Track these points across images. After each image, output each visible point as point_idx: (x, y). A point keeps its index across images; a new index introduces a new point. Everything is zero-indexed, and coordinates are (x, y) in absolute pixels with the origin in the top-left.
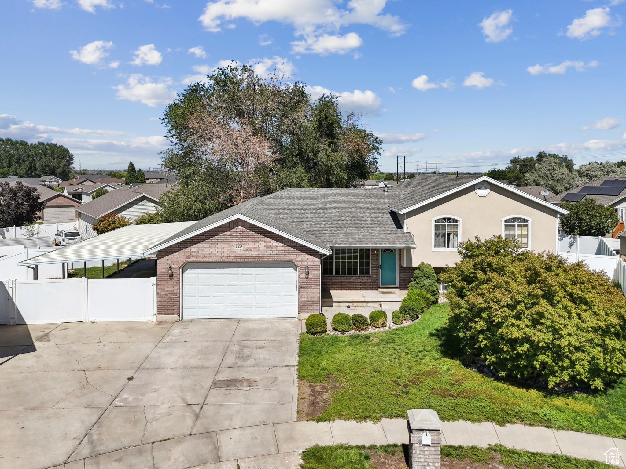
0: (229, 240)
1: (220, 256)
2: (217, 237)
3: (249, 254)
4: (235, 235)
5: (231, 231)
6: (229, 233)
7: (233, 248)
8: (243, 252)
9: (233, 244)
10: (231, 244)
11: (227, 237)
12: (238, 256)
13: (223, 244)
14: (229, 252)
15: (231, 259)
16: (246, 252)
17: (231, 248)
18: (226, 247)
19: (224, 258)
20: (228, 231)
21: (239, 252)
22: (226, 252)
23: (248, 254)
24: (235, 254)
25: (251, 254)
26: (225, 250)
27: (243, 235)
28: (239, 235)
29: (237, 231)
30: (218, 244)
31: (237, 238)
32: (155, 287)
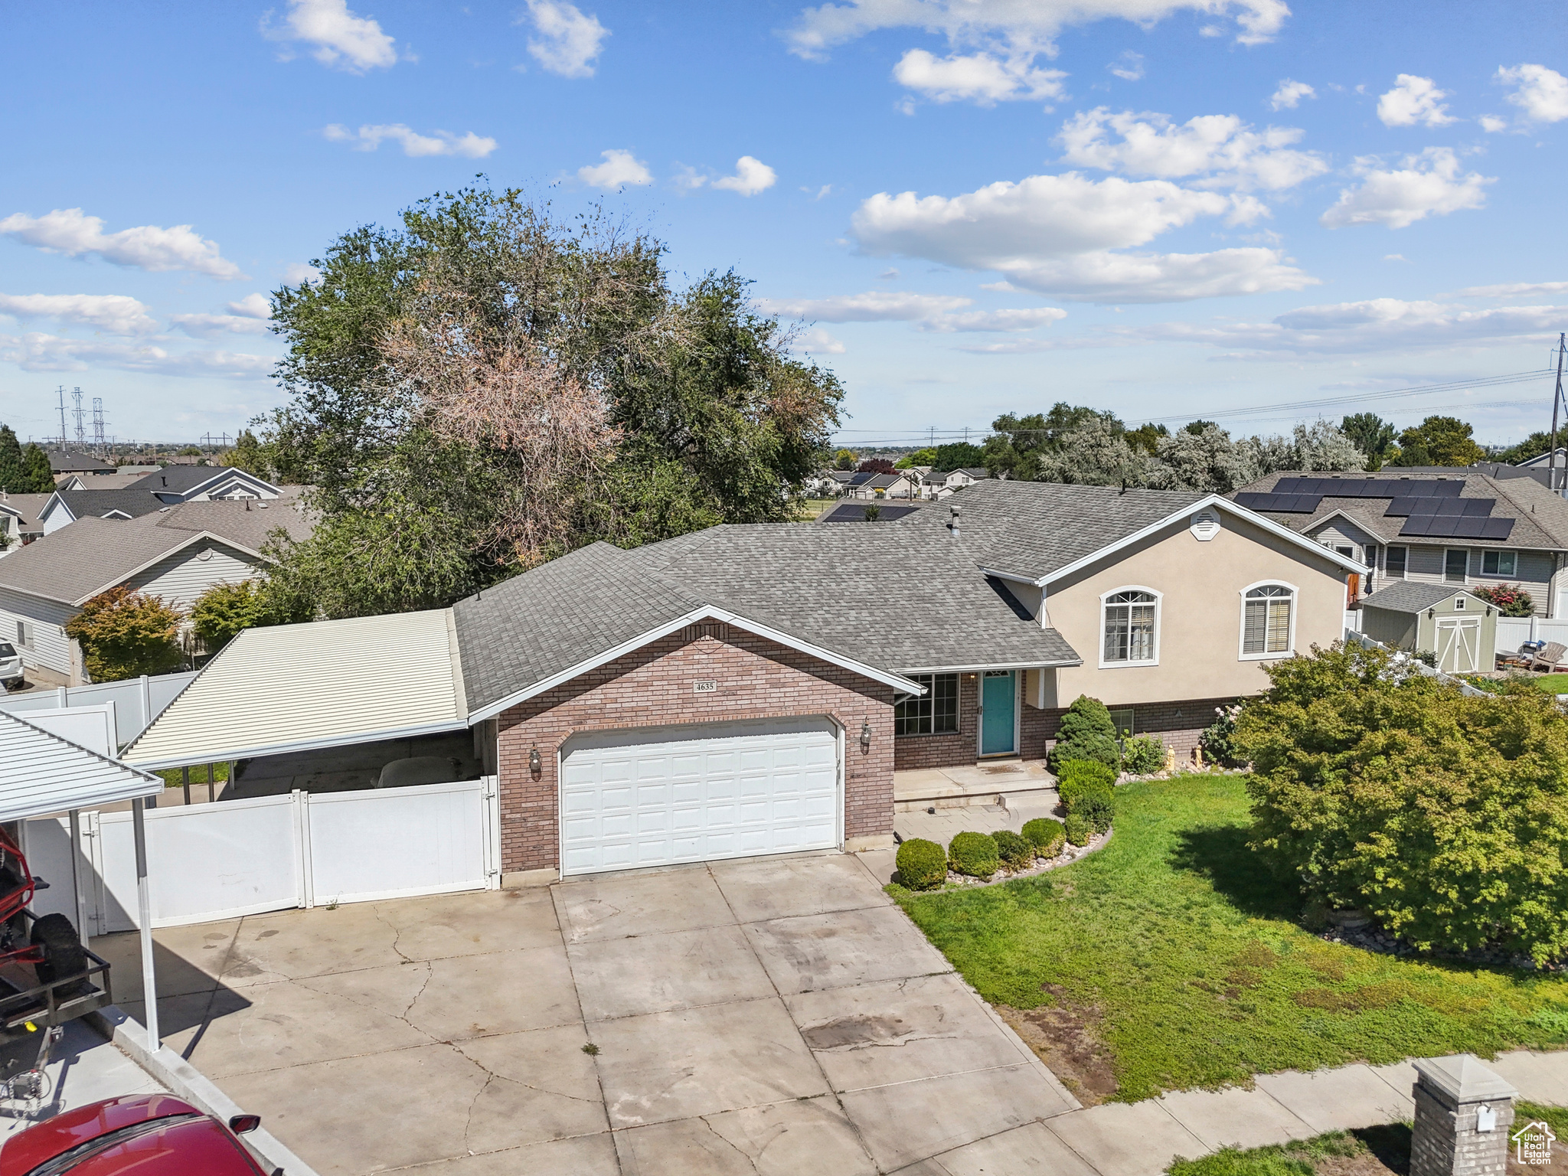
0: (680, 672)
1: (659, 712)
2: (650, 664)
3: (730, 704)
4: (696, 657)
5: (686, 648)
6: (679, 653)
7: (690, 691)
8: (715, 699)
9: (690, 681)
10: (685, 681)
11: (677, 663)
12: (702, 709)
13: (666, 683)
14: (680, 701)
15: (686, 717)
16: (723, 698)
17: (686, 691)
18: (674, 690)
19: (669, 717)
20: (677, 648)
21: (705, 700)
22: (675, 702)
23: (728, 703)
24: (695, 705)
25: (733, 703)
26: (670, 697)
27: (715, 656)
28: (705, 656)
29: (700, 647)
30: (655, 683)
31: (699, 666)
32: (495, 803)
